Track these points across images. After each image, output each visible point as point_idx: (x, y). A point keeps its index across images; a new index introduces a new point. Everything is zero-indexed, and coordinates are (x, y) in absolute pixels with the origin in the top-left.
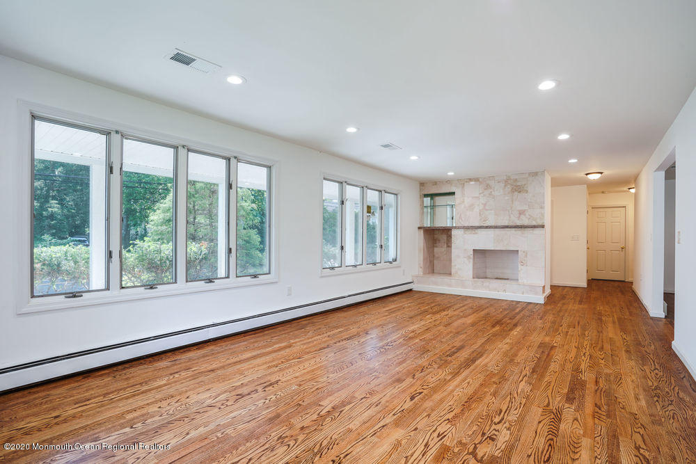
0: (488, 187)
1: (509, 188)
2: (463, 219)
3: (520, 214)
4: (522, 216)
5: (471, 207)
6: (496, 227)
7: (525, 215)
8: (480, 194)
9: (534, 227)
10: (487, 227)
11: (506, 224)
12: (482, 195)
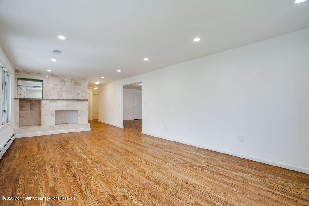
0: (63, 81)
1: (73, 83)
2: (48, 95)
4: (78, 95)
5: (53, 89)
6: (68, 100)
7: (80, 95)
8: (58, 83)
9: (84, 100)
10: (63, 100)
11: (72, 98)
12: (59, 84)
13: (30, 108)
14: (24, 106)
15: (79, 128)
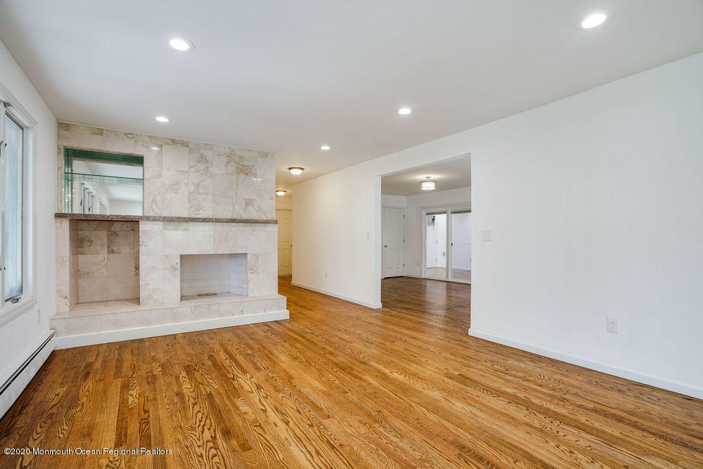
0: (202, 159)
1: (232, 167)
2: (159, 205)
3: (247, 204)
4: (249, 207)
5: (175, 186)
6: (218, 221)
7: (253, 206)
8: (189, 167)
10: (204, 220)
12: (193, 170)
13: (109, 247)
14: (91, 241)
15: (254, 312)
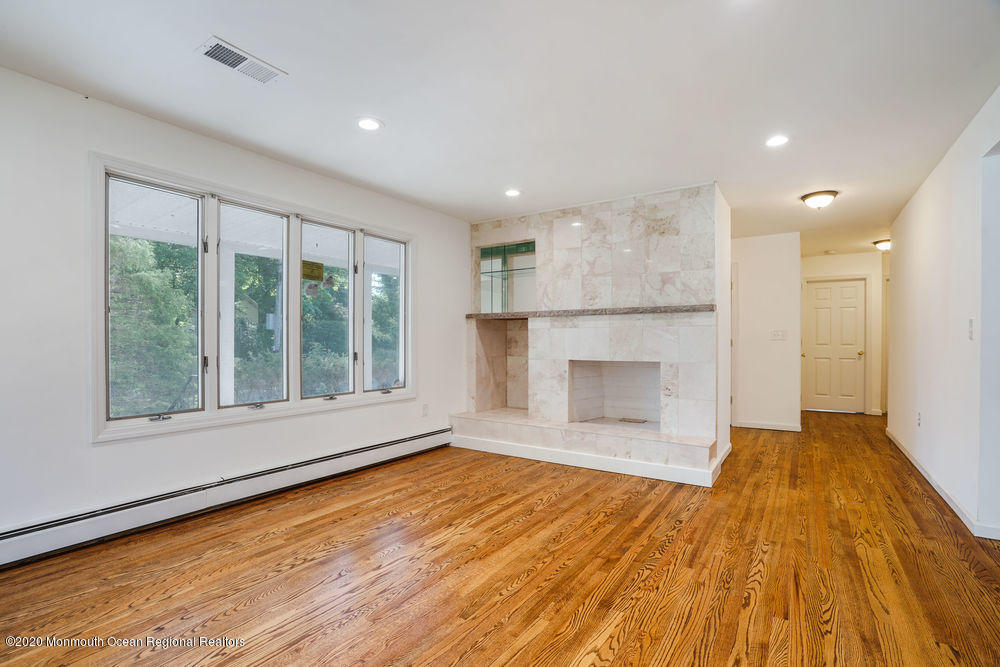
0: (598, 225)
1: (639, 228)
2: (551, 296)
3: (664, 282)
4: (667, 286)
5: (566, 270)
7: (674, 284)
8: (583, 241)
9: (694, 309)
10: (595, 312)
11: (635, 302)
